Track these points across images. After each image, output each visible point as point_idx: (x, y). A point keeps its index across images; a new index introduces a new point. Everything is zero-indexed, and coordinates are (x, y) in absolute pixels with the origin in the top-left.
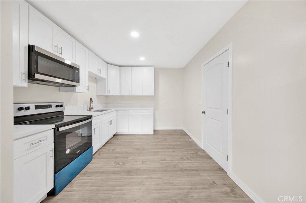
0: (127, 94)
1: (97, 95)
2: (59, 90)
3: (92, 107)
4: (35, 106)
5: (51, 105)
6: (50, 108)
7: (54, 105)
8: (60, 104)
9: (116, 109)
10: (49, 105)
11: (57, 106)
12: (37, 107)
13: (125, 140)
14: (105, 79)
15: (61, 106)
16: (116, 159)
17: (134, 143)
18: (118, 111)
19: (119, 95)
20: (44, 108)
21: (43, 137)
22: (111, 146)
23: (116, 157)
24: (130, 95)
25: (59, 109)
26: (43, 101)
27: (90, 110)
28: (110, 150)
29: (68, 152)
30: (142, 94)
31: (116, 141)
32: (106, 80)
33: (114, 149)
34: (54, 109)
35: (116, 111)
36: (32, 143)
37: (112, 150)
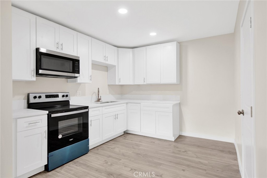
0: (141, 82)
1: (108, 85)
2: (67, 82)
3: (100, 98)
4: (46, 95)
5: (58, 95)
6: (57, 97)
7: (60, 95)
8: (65, 94)
9: (126, 101)
10: (56, 95)
11: (63, 96)
12: (47, 96)
13: (132, 141)
14: (115, 66)
15: (67, 96)
16: (108, 157)
17: (140, 146)
18: (129, 104)
19: (132, 84)
20: (52, 98)
21: (39, 120)
22: (113, 143)
23: (110, 156)
24: (145, 83)
25: (65, 99)
26: (52, 91)
27: (98, 101)
28: (110, 147)
29: (60, 137)
30: (160, 83)
31: (123, 140)
32: (117, 67)
33: (114, 148)
34: (60, 99)
35: (127, 103)
36: (30, 122)
37: (112, 148)
